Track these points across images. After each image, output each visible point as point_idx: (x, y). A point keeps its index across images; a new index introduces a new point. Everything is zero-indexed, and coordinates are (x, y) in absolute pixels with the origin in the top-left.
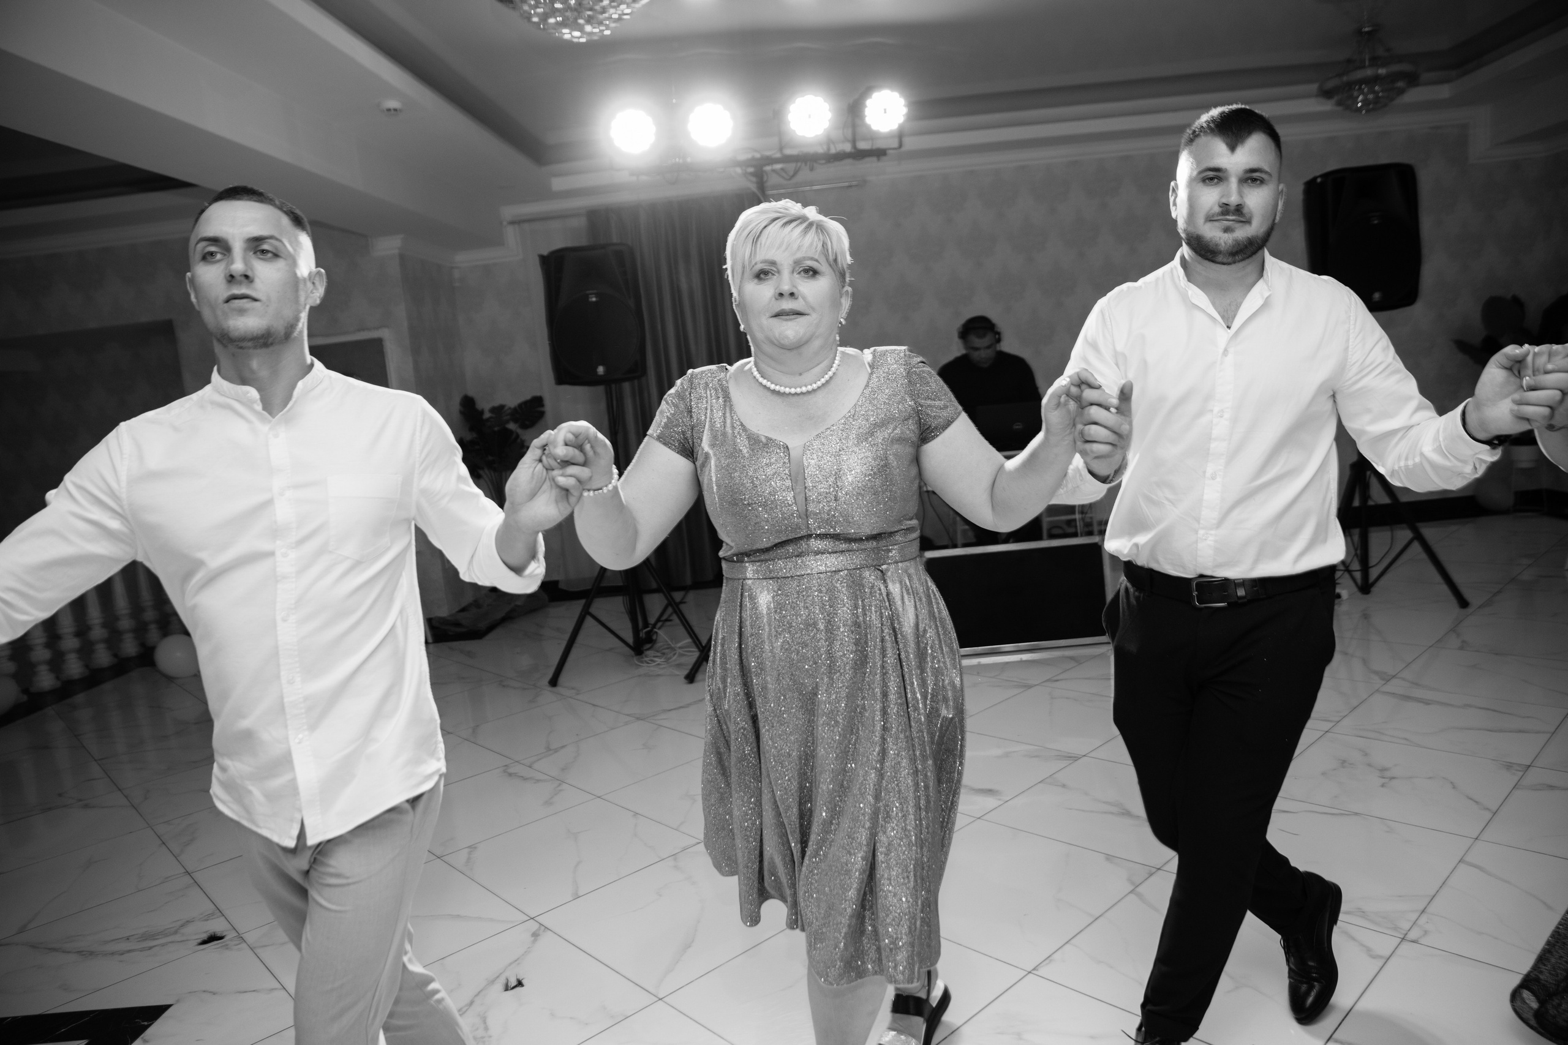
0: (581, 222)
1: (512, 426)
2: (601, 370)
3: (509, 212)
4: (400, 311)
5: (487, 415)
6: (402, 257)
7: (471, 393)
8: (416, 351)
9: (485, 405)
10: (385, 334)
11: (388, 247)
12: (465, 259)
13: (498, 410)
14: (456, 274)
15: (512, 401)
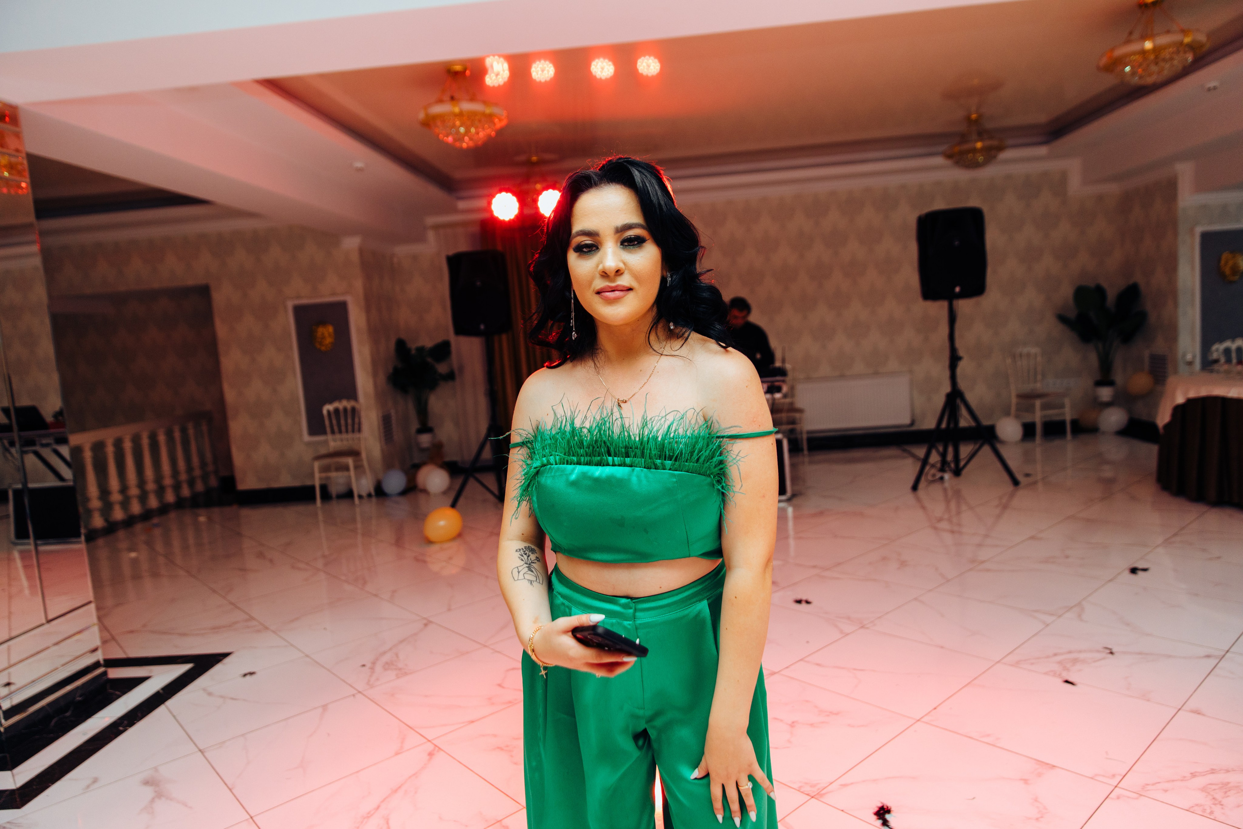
0: (476, 229)
1: (429, 360)
2: (482, 327)
3: (431, 220)
4: (359, 284)
5: (413, 352)
6: (361, 251)
7: (403, 336)
8: (368, 310)
9: (413, 346)
10: (349, 299)
11: (351, 243)
12: (402, 251)
13: (421, 349)
14: (395, 260)
15: (428, 343)
